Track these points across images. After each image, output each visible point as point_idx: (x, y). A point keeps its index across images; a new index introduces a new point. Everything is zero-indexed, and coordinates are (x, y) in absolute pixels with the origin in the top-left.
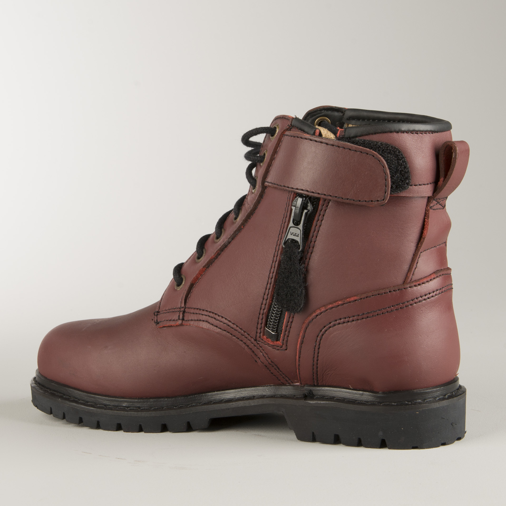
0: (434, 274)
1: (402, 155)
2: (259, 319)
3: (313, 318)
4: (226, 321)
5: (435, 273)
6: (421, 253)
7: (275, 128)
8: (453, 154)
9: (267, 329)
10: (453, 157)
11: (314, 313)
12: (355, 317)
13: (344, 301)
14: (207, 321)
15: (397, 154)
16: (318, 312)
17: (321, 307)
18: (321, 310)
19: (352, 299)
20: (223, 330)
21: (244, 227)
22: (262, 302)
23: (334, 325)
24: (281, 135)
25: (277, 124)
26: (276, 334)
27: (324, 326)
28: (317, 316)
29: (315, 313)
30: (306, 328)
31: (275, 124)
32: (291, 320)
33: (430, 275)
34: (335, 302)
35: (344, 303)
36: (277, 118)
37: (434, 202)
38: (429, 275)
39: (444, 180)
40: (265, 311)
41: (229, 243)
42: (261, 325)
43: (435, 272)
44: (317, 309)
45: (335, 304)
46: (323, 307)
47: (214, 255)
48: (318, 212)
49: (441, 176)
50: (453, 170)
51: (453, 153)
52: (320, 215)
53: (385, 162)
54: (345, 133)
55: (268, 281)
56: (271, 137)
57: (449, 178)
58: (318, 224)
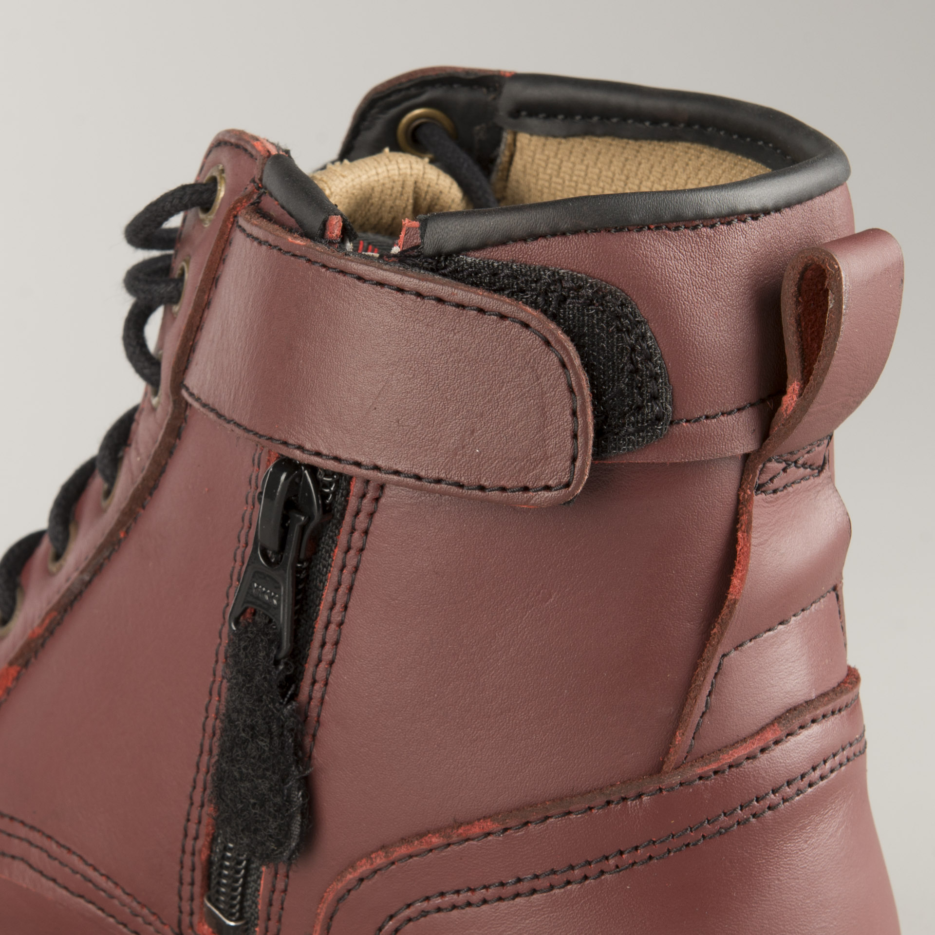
0: (776, 724)
1: (634, 313)
2: (182, 867)
3: (349, 887)
4: (81, 866)
5: (779, 723)
6: (724, 656)
7: (214, 181)
8: (829, 298)
9: (209, 905)
10: (831, 306)
11: (350, 870)
12: (490, 890)
13: (450, 837)
14: (22, 860)
15: (615, 310)
16: (364, 868)
17: (372, 852)
18: (372, 864)
19: (476, 830)
20: (72, 893)
21: (127, 532)
22: (189, 814)
23: (425, 913)
24: (229, 219)
25: (221, 167)
26: (239, 923)
27: (389, 914)
28: (361, 880)
29: (355, 870)
30: (331, 918)
31: (215, 164)
32: (280, 885)
33: (763, 729)
34: (421, 835)
35: (450, 841)
36: (219, 143)
37: (775, 466)
38: (757, 733)
39: (802, 389)
40: (200, 843)
41: (88, 584)
42: (189, 887)
43: (780, 717)
44: (362, 858)
45: (417, 846)
46: (380, 853)
47: (40, 625)
48: (348, 518)
49: (790, 376)
50: (831, 355)
51: (830, 292)
52: (353, 530)
53: (571, 347)
54: (422, 237)
55: (202, 746)
56: (202, 216)
57: (819, 384)
58: (351, 561)
